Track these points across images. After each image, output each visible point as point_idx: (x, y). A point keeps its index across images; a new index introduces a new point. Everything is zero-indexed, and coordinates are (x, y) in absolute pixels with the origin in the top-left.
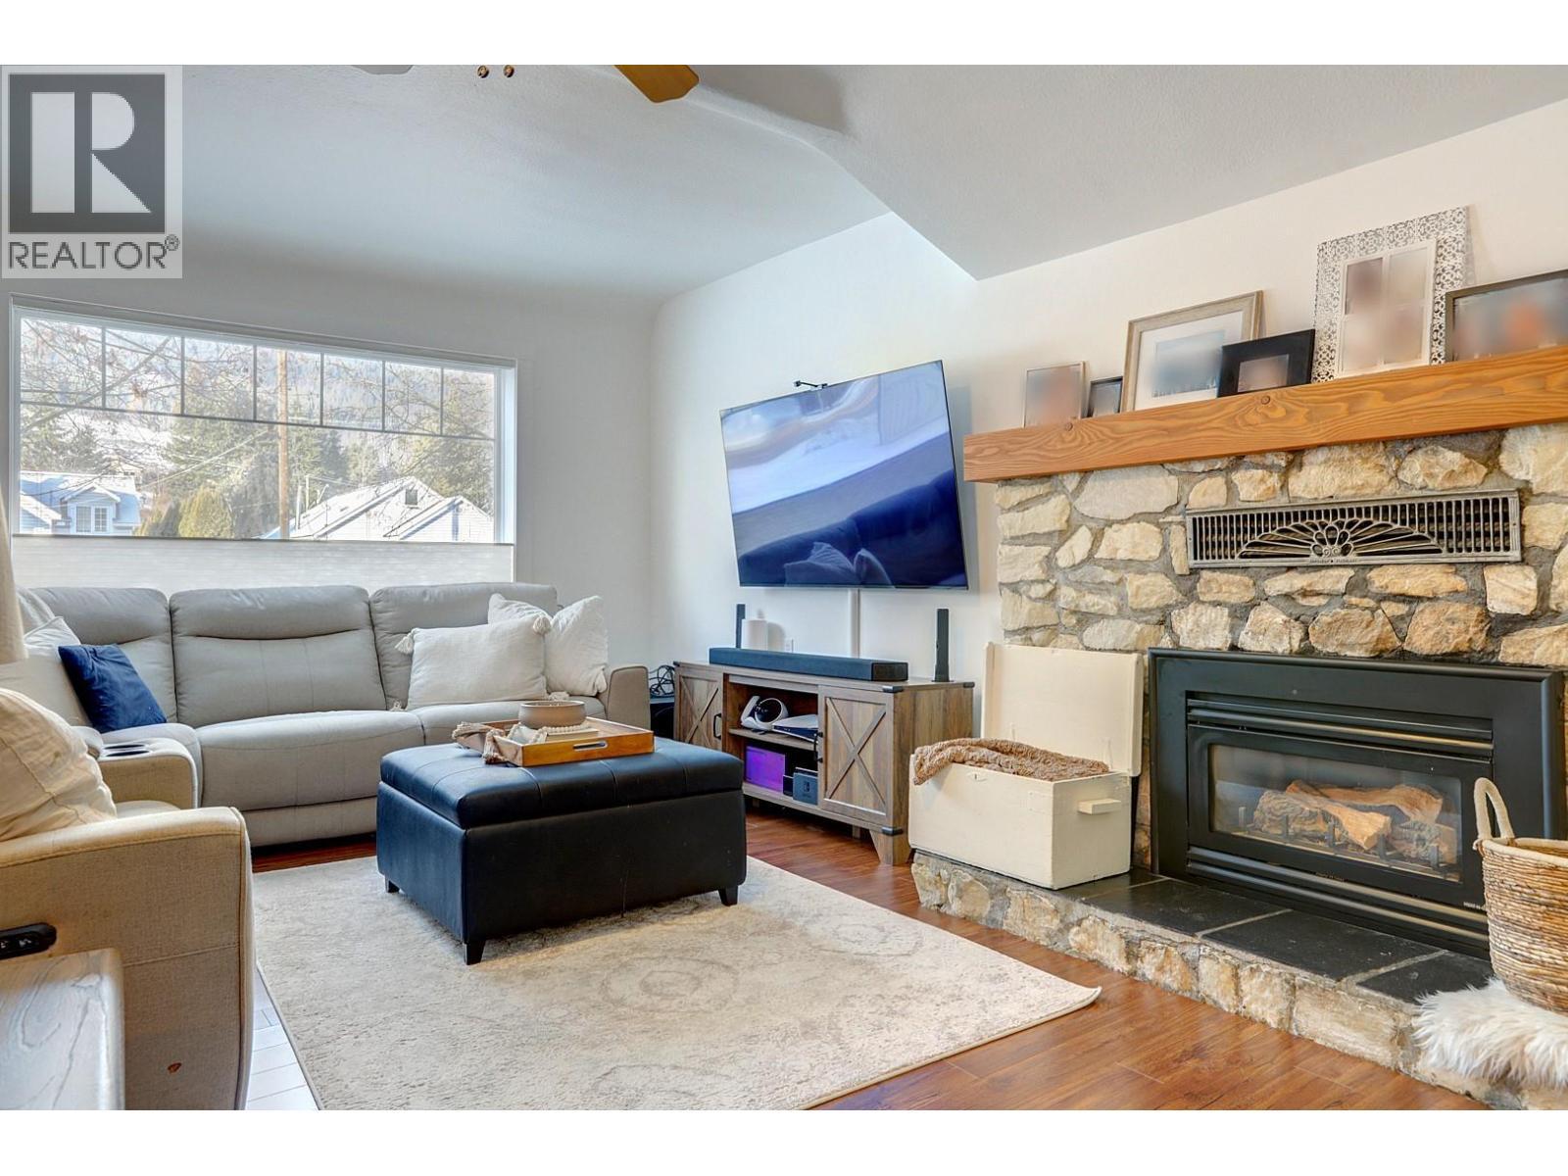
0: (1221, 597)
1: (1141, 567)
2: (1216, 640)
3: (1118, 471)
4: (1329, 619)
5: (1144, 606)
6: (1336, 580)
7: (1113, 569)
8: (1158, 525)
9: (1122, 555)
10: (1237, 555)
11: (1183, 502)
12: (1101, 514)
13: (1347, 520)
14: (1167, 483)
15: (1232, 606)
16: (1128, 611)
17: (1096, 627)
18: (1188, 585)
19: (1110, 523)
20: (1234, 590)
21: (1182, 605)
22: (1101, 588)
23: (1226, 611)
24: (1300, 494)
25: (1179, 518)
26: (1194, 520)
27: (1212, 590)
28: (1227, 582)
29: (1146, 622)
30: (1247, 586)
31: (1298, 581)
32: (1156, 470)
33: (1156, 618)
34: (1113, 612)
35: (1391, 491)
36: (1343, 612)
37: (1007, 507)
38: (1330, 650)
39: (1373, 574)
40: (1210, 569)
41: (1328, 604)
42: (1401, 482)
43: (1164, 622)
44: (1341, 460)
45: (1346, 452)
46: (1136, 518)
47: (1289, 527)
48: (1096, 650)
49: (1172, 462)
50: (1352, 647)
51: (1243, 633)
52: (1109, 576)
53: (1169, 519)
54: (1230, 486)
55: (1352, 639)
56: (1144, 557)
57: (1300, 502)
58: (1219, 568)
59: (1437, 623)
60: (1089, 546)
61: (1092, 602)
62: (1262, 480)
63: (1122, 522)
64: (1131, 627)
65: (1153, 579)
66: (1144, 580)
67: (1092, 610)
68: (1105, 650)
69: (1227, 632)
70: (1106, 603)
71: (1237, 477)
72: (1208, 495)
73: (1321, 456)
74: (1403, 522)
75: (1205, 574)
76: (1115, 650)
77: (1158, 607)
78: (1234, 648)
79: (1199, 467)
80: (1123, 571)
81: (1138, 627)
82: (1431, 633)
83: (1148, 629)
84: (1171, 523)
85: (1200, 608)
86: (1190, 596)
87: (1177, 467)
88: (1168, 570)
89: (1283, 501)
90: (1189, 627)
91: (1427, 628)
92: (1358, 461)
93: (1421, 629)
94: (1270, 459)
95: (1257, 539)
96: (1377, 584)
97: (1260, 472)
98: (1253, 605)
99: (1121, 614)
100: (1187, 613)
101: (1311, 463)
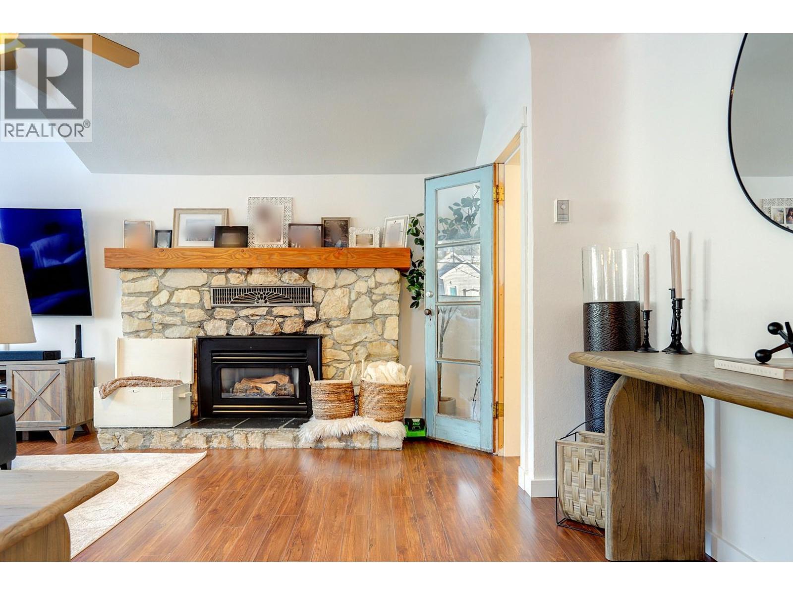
0: (223, 317)
1: (192, 306)
2: (222, 332)
3: (182, 269)
4: (260, 324)
5: (193, 321)
6: (263, 311)
7: (178, 307)
8: (198, 291)
9: (183, 301)
10: (230, 303)
11: (209, 283)
12: (174, 285)
13: (266, 292)
14: (203, 276)
15: (227, 320)
16: (186, 323)
17: (171, 329)
18: (211, 313)
19: (177, 289)
20: (228, 315)
21: (208, 320)
22: (173, 314)
23: (225, 322)
24: (252, 283)
25: (207, 289)
26: (214, 290)
27: (220, 314)
28: (226, 312)
29: (194, 327)
30: (233, 313)
31: (250, 312)
32: (198, 271)
33: (198, 324)
34: (179, 323)
35: (279, 283)
36: (265, 321)
37: (126, 280)
38: (261, 333)
39: (274, 309)
40: (219, 307)
41: (260, 319)
42: (282, 281)
43: (201, 326)
44: (265, 273)
45: (266, 271)
46: (189, 288)
47: (248, 294)
48: (171, 338)
49: (205, 268)
50: (267, 332)
51: (231, 329)
52: (177, 310)
53: (203, 289)
54: (227, 278)
55: (268, 330)
56: (193, 303)
57: (251, 285)
58: (223, 307)
59: (292, 324)
60: (168, 298)
61: (169, 319)
62: (239, 277)
63: (182, 289)
64: (187, 329)
65: (196, 311)
66: (193, 311)
67: (169, 323)
68: (175, 338)
69: (225, 329)
70: (177, 320)
71: (230, 275)
72: (219, 281)
73: (258, 271)
74: (283, 294)
75: (217, 309)
76: (180, 338)
77: (198, 321)
78: (228, 334)
79: (216, 271)
80: (183, 308)
81: (190, 329)
82: (290, 327)
83: (195, 330)
84: (204, 290)
85: (215, 321)
86: (212, 317)
87: (207, 270)
88: (203, 307)
89: (245, 285)
90: (211, 328)
91: (289, 325)
92: (269, 273)
93: (287, 326)
94: (241, 270)
95: (237, 297)
96: (275, 312)
97: (238, 275)
98: (235, 319)
99: (182, 324)
100: (210, 323)
101: (255, 273)
